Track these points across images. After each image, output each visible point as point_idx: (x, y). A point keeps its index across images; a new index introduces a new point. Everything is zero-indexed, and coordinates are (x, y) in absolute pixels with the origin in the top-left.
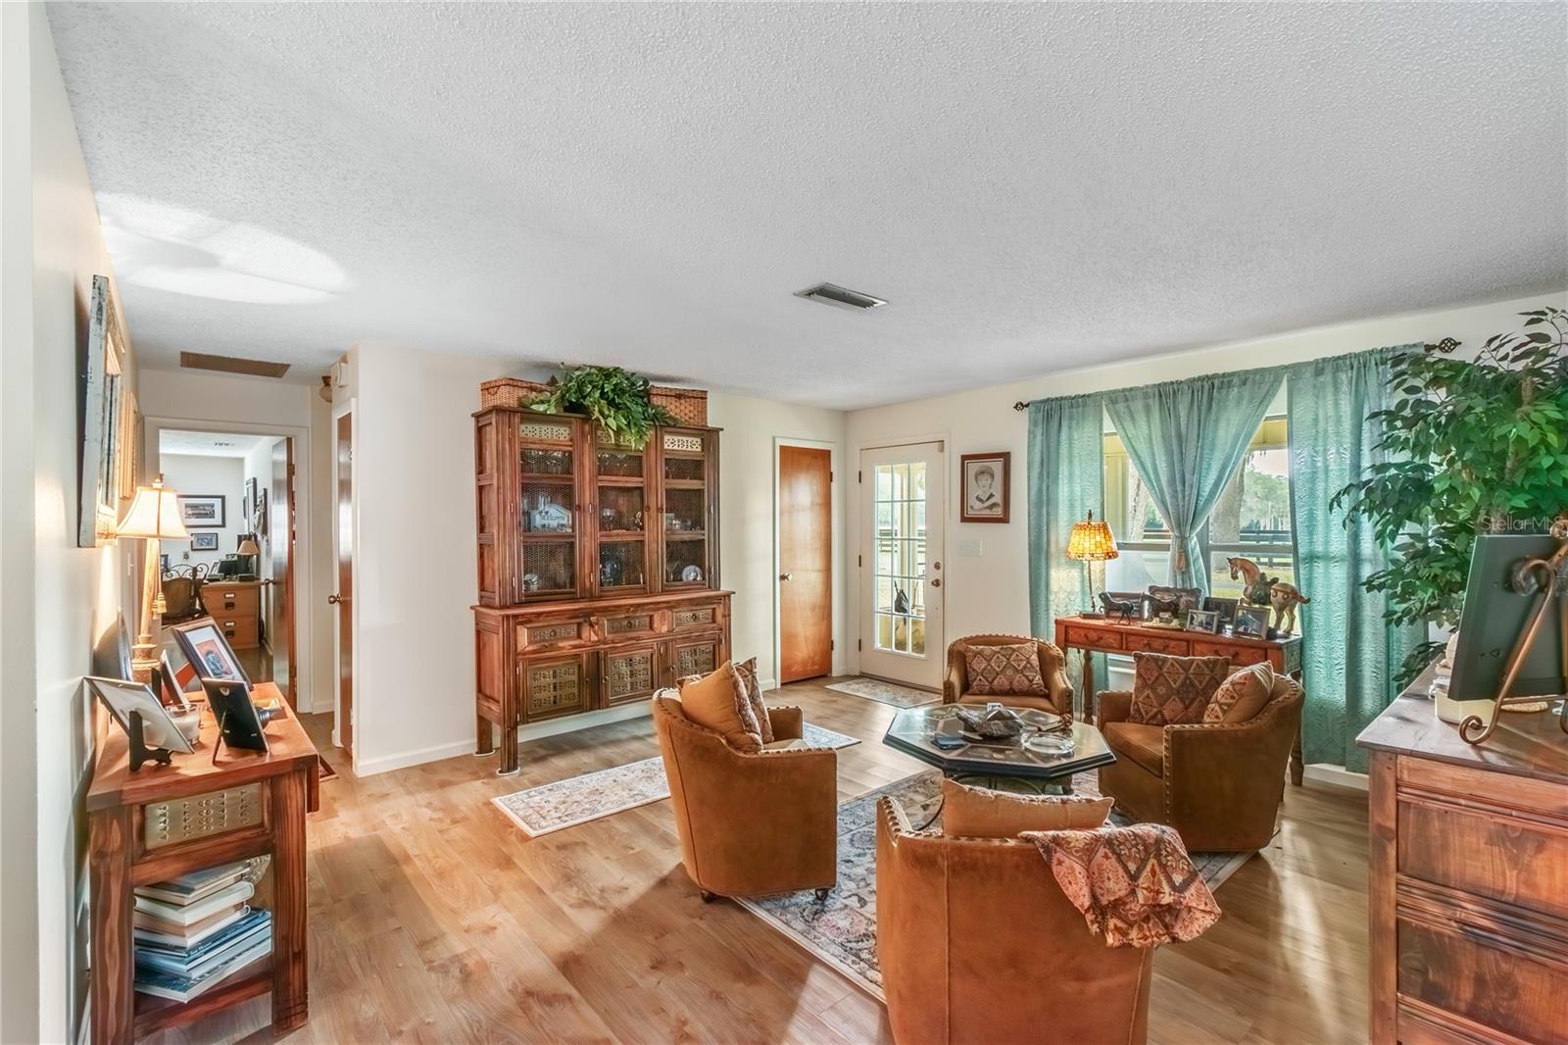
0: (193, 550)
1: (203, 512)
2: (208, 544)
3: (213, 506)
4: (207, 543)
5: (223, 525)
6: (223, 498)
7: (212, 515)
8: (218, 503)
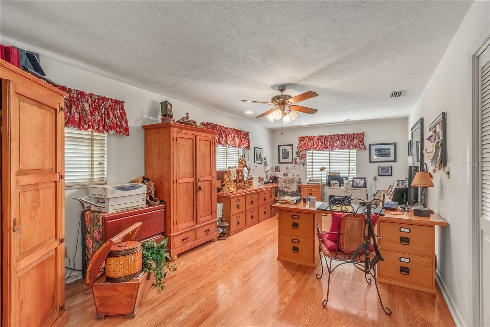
0: (378, 175)
1: (384, 153)
2: (387, 172)
3: (389, 149)
4: (385, 172)
5: (395, 161)
6: (395, 144)
7: (388, 155)
8: (392, 147)
